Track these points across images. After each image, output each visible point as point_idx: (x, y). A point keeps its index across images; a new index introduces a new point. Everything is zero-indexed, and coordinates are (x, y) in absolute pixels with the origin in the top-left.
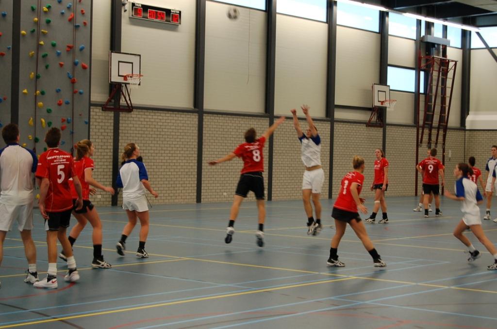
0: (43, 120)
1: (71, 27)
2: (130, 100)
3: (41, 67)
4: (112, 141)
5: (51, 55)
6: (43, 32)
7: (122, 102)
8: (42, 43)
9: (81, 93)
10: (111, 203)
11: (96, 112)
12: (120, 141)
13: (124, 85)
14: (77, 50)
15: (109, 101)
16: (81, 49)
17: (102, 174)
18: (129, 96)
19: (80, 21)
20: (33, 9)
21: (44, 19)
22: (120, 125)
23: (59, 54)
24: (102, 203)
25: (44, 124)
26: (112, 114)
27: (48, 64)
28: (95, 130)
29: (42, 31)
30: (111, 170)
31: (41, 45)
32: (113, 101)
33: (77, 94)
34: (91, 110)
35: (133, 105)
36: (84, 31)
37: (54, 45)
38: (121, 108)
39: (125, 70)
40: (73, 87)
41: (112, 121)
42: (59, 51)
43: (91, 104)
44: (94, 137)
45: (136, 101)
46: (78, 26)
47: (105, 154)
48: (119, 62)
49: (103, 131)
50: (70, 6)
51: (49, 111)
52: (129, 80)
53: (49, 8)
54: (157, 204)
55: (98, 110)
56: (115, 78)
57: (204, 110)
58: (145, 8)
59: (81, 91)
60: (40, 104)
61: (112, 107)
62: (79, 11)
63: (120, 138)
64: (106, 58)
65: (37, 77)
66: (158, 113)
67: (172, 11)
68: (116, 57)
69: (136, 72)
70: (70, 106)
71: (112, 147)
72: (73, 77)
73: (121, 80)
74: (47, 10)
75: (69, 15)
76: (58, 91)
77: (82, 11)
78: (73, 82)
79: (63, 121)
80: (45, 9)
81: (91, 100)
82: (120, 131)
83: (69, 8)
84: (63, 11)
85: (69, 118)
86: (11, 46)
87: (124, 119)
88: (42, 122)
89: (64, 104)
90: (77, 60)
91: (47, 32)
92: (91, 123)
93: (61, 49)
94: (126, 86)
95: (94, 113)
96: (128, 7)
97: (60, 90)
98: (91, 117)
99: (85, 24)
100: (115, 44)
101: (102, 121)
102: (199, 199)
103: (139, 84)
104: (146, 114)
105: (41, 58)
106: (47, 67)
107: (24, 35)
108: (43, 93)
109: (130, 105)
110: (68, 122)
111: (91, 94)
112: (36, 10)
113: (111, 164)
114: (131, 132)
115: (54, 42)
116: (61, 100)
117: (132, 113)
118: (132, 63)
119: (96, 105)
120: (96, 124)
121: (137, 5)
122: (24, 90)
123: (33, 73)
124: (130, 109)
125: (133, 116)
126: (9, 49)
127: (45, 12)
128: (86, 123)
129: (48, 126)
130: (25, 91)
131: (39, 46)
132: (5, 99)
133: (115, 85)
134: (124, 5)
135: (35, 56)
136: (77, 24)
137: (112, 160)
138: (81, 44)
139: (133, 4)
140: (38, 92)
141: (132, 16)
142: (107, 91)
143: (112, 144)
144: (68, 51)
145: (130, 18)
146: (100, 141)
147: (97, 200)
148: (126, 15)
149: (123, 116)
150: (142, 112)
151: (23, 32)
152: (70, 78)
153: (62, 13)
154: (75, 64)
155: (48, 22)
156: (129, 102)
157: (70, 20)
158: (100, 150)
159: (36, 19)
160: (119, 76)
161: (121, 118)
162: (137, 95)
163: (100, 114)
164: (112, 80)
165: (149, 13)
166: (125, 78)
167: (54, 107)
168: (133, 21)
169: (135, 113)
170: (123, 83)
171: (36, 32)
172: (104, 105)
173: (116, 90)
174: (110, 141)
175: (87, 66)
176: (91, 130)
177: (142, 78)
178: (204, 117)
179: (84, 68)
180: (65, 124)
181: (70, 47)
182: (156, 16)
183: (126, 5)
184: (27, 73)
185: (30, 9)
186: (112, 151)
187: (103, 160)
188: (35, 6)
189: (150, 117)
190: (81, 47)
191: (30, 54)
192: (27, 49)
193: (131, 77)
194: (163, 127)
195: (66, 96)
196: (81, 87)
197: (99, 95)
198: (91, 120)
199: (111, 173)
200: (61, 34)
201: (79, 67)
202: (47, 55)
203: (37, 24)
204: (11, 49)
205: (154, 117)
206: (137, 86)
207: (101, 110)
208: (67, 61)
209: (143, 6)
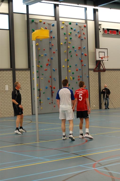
0: (71, 77)
1: (80, 40)
2: (104, 67)
3: (69, 56)
4: (98, 83)
5: (73, 52)
6: (69, 43)
7: (101, 68)
8: (69, 47)
9: (85, 66)
10: (99, 108)
11: (91, 72)
12: (101, 83)
13: (101, 61)
14: (82, 48)
15: (96, 68)
16: (84, 48)
17: (95, 97)
18: (104, 65)
19: (83, 37)
20: (65, 34)
21: (69, 38)
22: (101, 77)
23: (76, 51)
24: (95, 108)
25: (71, 79)
26: (97, 73)
27: (72, 55)
28: (91, 80)
29: (69, 42)
30: (99, 95)
31: (69, 48)
32: (98, 68)
33: (84, 66)
34: (89, 72)
35: (105, 69)
36: (85, 41)
37: (73, 48)
38: (101, 70)
39: (102, 55)
40: (82, 64)
41: (98, 76)
42: (75, 50)
43: (89, 70)
44: (91, 82)
45: (107, 67)
46: (83, 39)
47: (96, 89)
48: (99, 52)
49: (94, 80)
50: (79, 32)
51: (73, 73)
52: (104, 59)
53: (71, 33)
54: (117, 107)
55: (92, 72)
56: (98, 59)
58: (108, 30)
59: (85, 65)
60: (70, 71)
61: (98, 70)
62: (82, 33)
63: (101, 82)
64: (94, 51)
65: (68, 60)
66: (116, 71)
67: (119, 30)
68: (98, 50)
69: (106, 55)
70: (81, 70)
71: (98, 86)
72: (82, 59)
73: (100, 59)
74: (70, 34)
75: (78, 35)
76: (76, 65)
77: (84, 33)
78: (82, 61)
79: (79, 77)
80: (69, 34)
81: (89, 68)
82: (101, 79)
83: (78, 33)
84: (76, 34)
85: (81, 76)
86: (57, 49)
87: (102, 74)
88: (70, 78)
89: (79, 70)
90: (82, 53)
91: (70, 42)
92: (90, 77)
93: (76, 49)
94: (102, 61)
95: (90, 73)
96: (101, 30)
97: (77, 65)
98: (89, 74)
99: (85, 38)
100: (97, 45)
101: (94, 76)
103: (108, 60)
104: (111, 72)
105: (69, 53)
106: (71, 56)
107: (62, 45)
108: (70, 67)
109: (104, 69)
110: (81, 77)
111: (89, 66)
112: (66, 34)
113: (98, 92)
114: (106, 79)
115: (74, 46)
116: (77, 69)
117: (105, 72)
118: (104, 52)
119: (91, 70)
120: (92, 77)
121: (105, 29)
122: (63, 66)
123: (66, 59)
124: (104, 70)
125: (106, 73)
126: (56, 50)
127: (69, 35)
128: (88, 77)
129: (73, 79)
130: (64, 66)
131: (68, 48)
132: (56, 70)
133: (98, 62)
134: (100, 29)
135: (67, 52)
136: (82, 39)
137: (98, 91)
138: (84, 46)
139: (103, 29)
140: (68, 66)
141: (103, 33)
142: (95, 64)
143: (98, 85)
144: (79, 49)
145: (102, 34)
146: (93, 84)
147: (93, 107)
148: (101, 33)
149: (102, 73)
150: (109, 71)
151: (61, 43)
152: (80, 60)
153: (76, 35)
154: (82, 54)
155: (71, 39)
156: (104, 68)
157: (79, 37)
158: (94, 87)
159: (66, 38)
160: (99, 57)
161: (101, 74)
162: (107, 65)
163: (93, 73)
164: (97, 60)
165: (110, 32)
166: (102, 58)
167: (75, 71)
168: (104, 35)
169: (106, 72)
170: (101, 60)
171: (66, 43)
172: (94, 70)
173: (98, 63)
174: (97, 83)
175: (87, 55)
176: (90, 80)
177: (108, 58)
179: (86, 55)
180: (80, 78)
181: (79, 48)
182: (113, 32)
183: (101, 29)
184: (64, 59)
185: (64, 34)
186: (98, 87)
187: (95, 91)
188: (65, 33)
189: (113, 73)
190: (84, 47)
191: (65, 51)
192: (63, 50)
193: (104, 58)
194: (118, 77)
195: (79, 67)
196: (85, 63)
197: (92, 66)
198: (90, 76)
199: (99, 96)
200: (76, 43)
201: (84, 55)
202: (71, 52)
203: (66, 40)
204: (57, 50)
205: (114, 73)
206: (107, 61)
207: (93, 72)
208: (79, 53)
209: (107, 29)
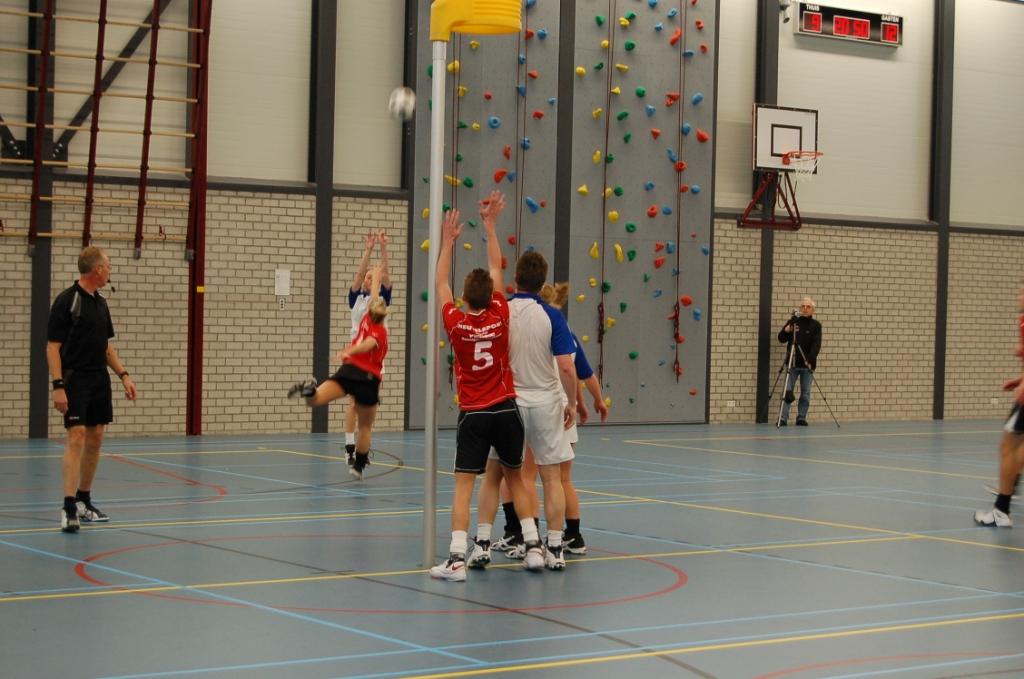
0: (619, 248)
1: (675, 55)
2: (795, 204)
3: (616, 140)
4: (757, 289)
5: (636, 115)
6: (618, 68)
7: (780, 209)
8: (617, 90)
9: (694, 192)
10: (754, 417)
11: (726, 230)
12: (775, 290)
13: (783, 174)
14: (688, 103)
15: (752, 207)
16: (696, 102)
17: (738, 356)
18: (793, 195)
19: (693, 43)
20: (599, 22)
21: (620, 43)
22: (775, 256)
23: (650, 113)
24: (735, 417)
25: (620, 256)
26: (757, 234)
27: (628, 133)
28: (722, 268)
29: (618, 65)
30: (756, 349)
31: (616, 94)
32: (760, 206)
33: (688, 192)
34: (716, 226)
35: (801, 216)
36: (704, 64)
37: (641, 95)
38: (777, 220)
39: (786, 142)
40: (679, 180)
41: (759, 249)
42: (650, 107)
43: (715, 215)
44: (721, 281)
45: (807, 207)
46: (691, 54)
47: (744, 316)
48: (773, 126)
49: (739, 268)
50: (674, 13)
51: (630, 229)
52: (794, 164)
53: (632, 18)
54: (850, 420)
55: (729, 227)
56: (765, 161)
57: (951, 225)
58: (828, 13)
59: (696, 187)
60: (613, 214)
61: (759, 219)
62: (691, 24)
63: (774, 283)
64: (746, 119)
65: (608, 160)
66: (853, 232)
67: (883, 19)
68: (766, 116)
69: (808, 146)
70: (673, 217)
71: (757, 303)
72: (680, 158)
73: (777, 163)
74: (628, 23)
75: (670, 32)
76: (649, 188)
77: (698, 23)
78: (679, 169)
79: (659, 248)
80: (624, 21)
81: (716, 205)
82: (775, 270)
83: (671, 18)
84: (660, 25)
85: (671, 243)
86: (555, 99)
87: (782, 243)
88: (616, 252)
89: (660, 214)
90: (686, 125)
91: (626, 67)
92: (715, 254)
93: (656, 100)
94: (787, 175)
95: (721, 233)
96: (792, 12)
97: (652, 186)
98: (716, 240)
99: (704, 49)
100: (764, 91)
101: (737, 248)
102: (938, 412)
103: (815, 172)
104: (828, 233)
105: (614, 121)
106: (626, 139)
107: (580, 75)
108: (618, 192)
109: (795, 215)
110: (669, 252)
111: (716, 193)
112: (606, 25)
113: (756, 336)
114: (798, 270)
115: (642, 88)
116: (655, 206)
117: (800, 231)
118: (800, 128)
119: (726, 216)
120: (726, 254)
121: (811, 8)
122: (581, 186)
123: (599, 152)
124: (794, 223)
125: (801, 237)
126: (552, 103)
127: (624, 28)
128: (705, 252)
129: (627, 259)
130: (584, 188)
131: (611, 96)
132: (543, 205)
133: (765, 175)
134: (783, 8)
135: (603, 117)
136: (687, 51)
137: (757, 330)
138: (696, 90)
139: (803, 7)
140: (609, 190)
141: (801, 30)
142: (749, 185)
143: (757, 296)
144: (668, 105)
145: (796, 35)
146: (734, 289)
147: (726, 411)
148: (788, 28)
149: (779, 236)
150: (819, 230)
151: (579, 69)
152: (672, 160)
153: (658, 29)
154: (684, 132)
155: (630, 47)
156: (793, 209)
157: (674, 42)
158: (733, 309)
159: (606, 42)
160: (773, 155)
161: (776, 243)
162: (809, 195)
163: (734, 234)
164: (758, 165)
165: (837, 22)
166: (786, 158)
167: (639, 220)
168: (802, 41)
169: (805, 231)
170: (782, 170)
171: (605, 68)
172: (741, 215)
173: (766, 184)
174: (752, 289)
175: (708, 135)
176: (715, 267)
177: (819, 158)
178: (951, 239)
179: (702, 139)
180: (663, 254)
181: (672, 98)
182: (851, 28)
183: (788, 9)
184: (586, 151)
185: (595, 23)
186: (757, 309)
187: (738, 329)
188: (603, 17)
189: (836, 239)
190: (695, 96)
191: (594, 113)
192: (587, 104)
193: (798, 157)
194: (865, 260)
195: (665, 198)
196: (694, 180)
197: (731, 195)
198: (716, 247)
199: (756, 356)
200: (655, 70)
201: (692, 136)
202: (626, 115)
203: (607, 51)
204: (556, 104)
205: (845, 240)
206: (810, 176)
207: (735, 226)
208: (667, 126)
209: (823, 9)
